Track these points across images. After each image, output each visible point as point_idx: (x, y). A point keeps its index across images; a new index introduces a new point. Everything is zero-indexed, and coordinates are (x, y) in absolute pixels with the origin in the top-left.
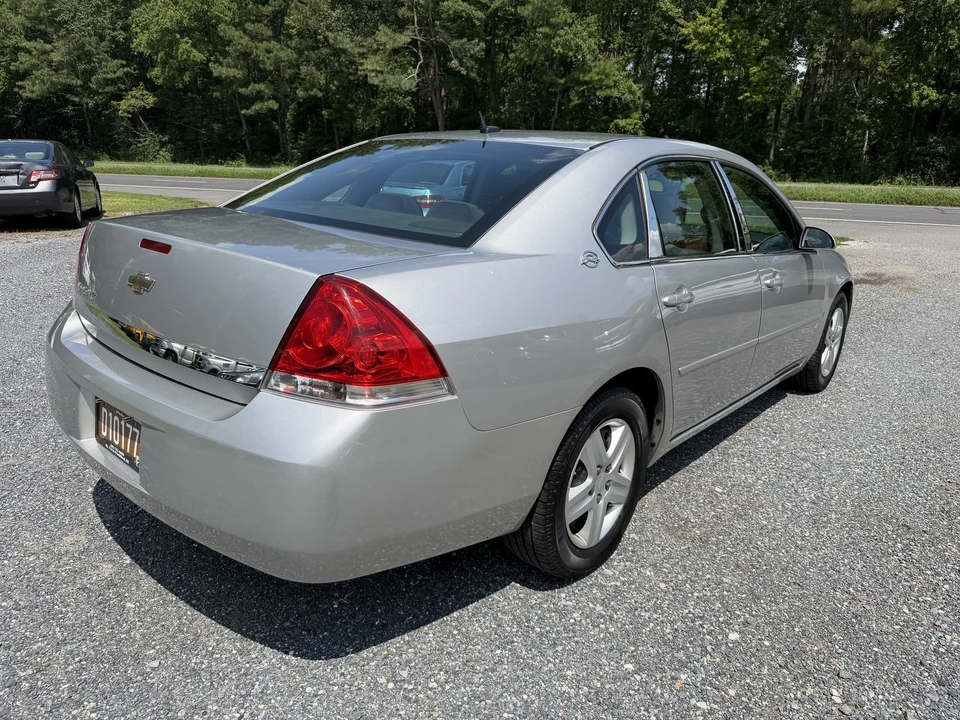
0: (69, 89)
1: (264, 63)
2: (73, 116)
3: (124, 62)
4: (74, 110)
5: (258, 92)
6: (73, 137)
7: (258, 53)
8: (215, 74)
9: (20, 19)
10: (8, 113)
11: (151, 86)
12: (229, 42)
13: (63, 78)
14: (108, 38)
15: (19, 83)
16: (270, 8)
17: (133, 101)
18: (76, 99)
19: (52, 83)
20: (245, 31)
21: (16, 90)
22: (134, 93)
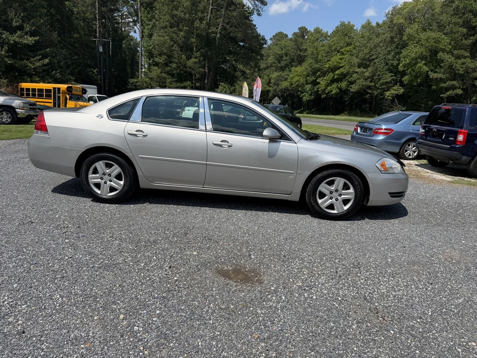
0: (369, 87)
1: (459, 70)
2: (369, 99)
3: (393, 74)
4: (369, 96)
5: (452, 85)
6: (366, 107)
7: (456, 65)
8: (431, 77)
9: (358, 60)
10: (345, 98)
11: (402, 85)
12: (443, 61)
13: (368, 83)
14: (390, 64)
15: (351, 86)
16: (470, 41)
17: (393, 92)
18: (370, 92)
19: (363, 85)
20: (453, 55)
21: (349, 88)
22: (394, 88)
